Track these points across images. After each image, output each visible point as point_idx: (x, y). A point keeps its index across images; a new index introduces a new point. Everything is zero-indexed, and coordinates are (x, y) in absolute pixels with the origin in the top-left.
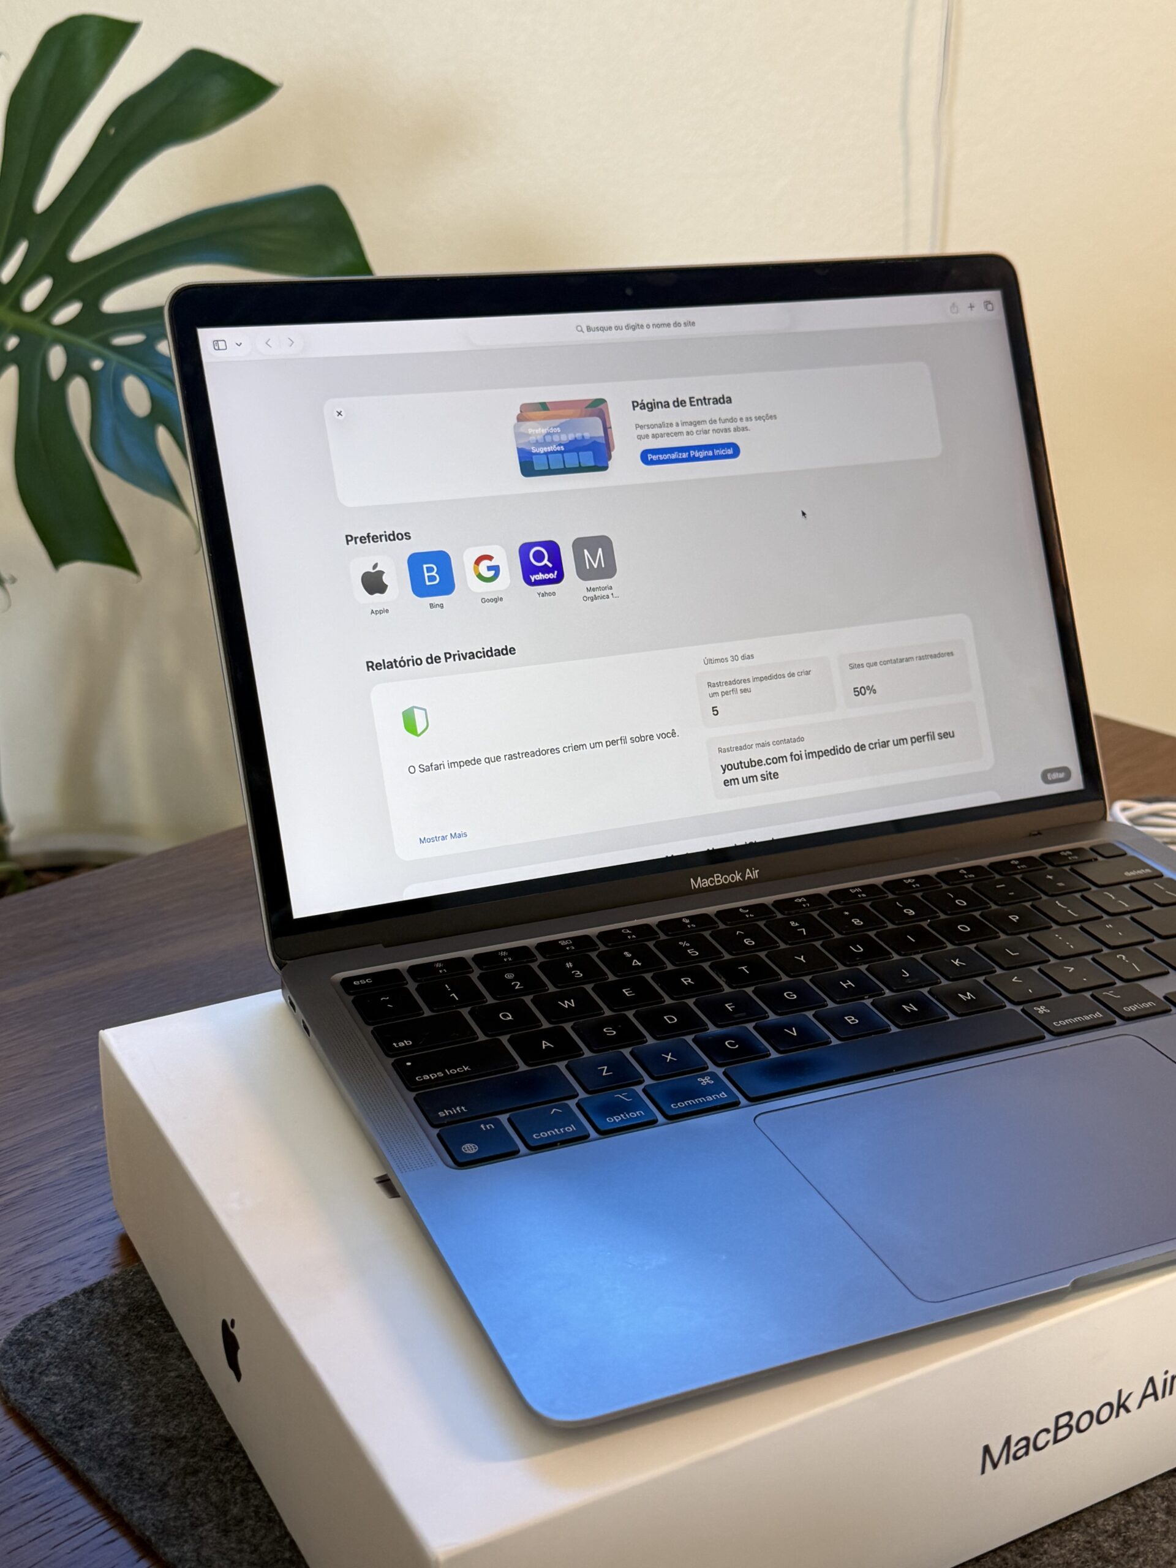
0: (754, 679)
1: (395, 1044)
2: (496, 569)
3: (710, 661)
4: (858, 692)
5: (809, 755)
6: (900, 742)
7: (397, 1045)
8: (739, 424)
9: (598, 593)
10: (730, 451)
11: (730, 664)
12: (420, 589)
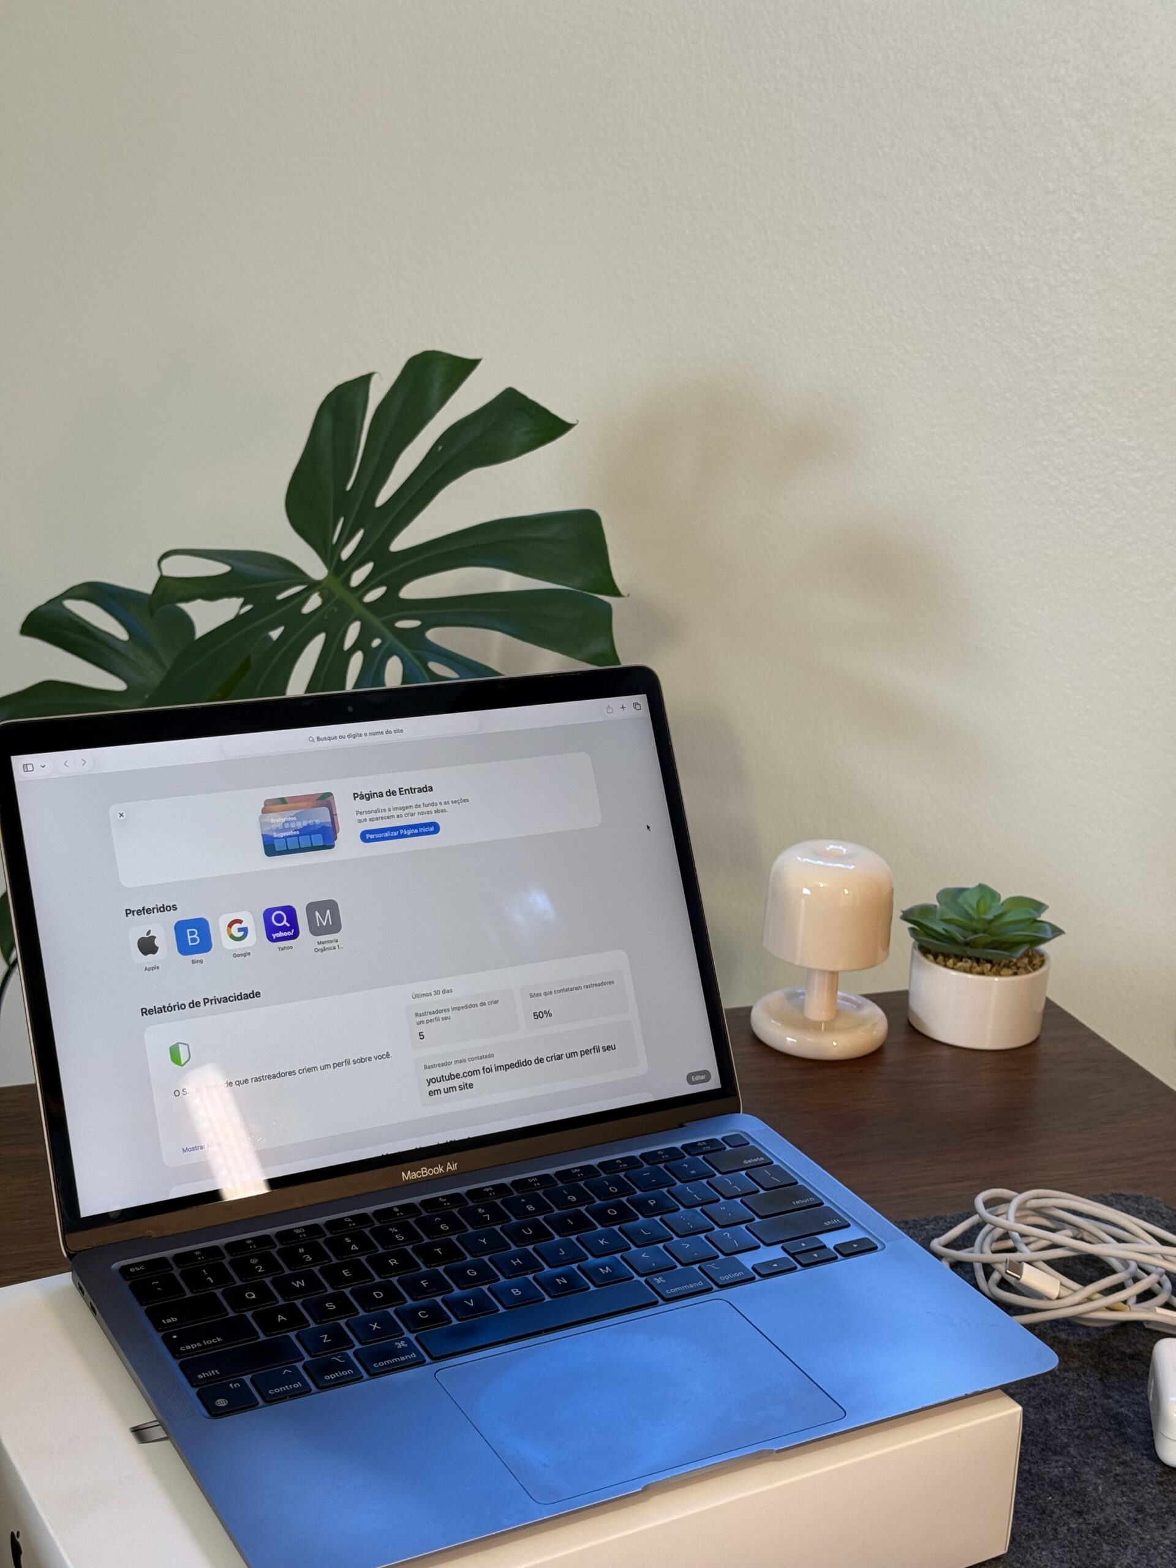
0: (453, 1009)
1: (164, 1321)
2: (245, 930)
3: (417, 996)
4: (537, 1016)
5: (497, 1069)
6: (570, 1055)
7: (166, 1321)
8: (440, 807)
9: (327, 945)
10: (432, 829)
11: (434, 998)
12: (184, 948)
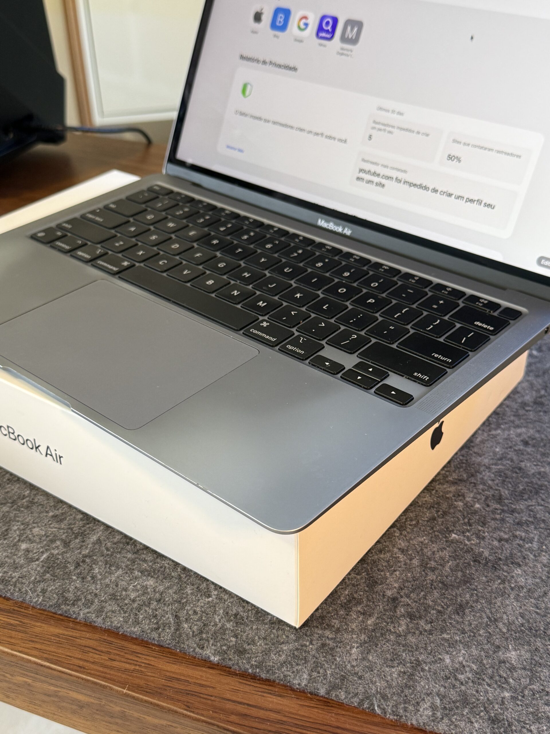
0: (398, 128)
2: (306, 25)
3: (380, 109)
4: (450, 158)
5: (405, 182)
6: (458, 197)
9: (345, 52)
12: (274, 26)
